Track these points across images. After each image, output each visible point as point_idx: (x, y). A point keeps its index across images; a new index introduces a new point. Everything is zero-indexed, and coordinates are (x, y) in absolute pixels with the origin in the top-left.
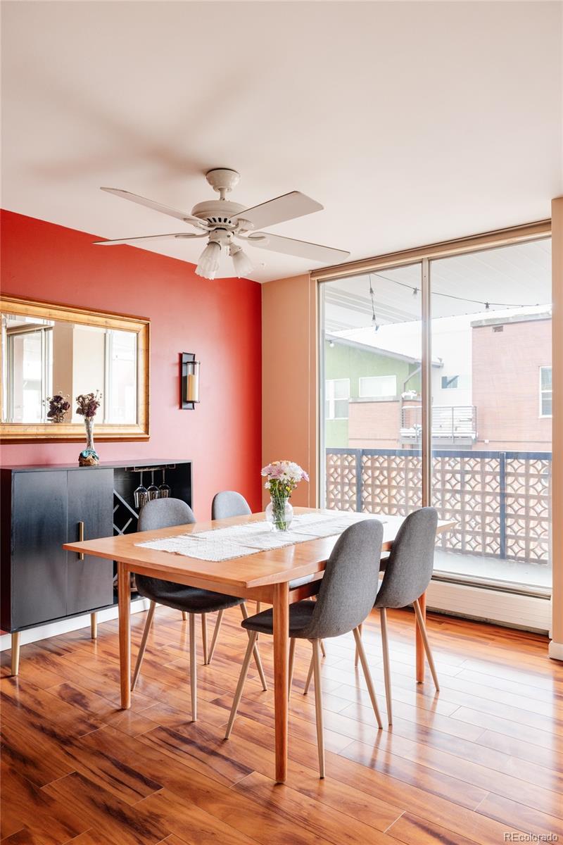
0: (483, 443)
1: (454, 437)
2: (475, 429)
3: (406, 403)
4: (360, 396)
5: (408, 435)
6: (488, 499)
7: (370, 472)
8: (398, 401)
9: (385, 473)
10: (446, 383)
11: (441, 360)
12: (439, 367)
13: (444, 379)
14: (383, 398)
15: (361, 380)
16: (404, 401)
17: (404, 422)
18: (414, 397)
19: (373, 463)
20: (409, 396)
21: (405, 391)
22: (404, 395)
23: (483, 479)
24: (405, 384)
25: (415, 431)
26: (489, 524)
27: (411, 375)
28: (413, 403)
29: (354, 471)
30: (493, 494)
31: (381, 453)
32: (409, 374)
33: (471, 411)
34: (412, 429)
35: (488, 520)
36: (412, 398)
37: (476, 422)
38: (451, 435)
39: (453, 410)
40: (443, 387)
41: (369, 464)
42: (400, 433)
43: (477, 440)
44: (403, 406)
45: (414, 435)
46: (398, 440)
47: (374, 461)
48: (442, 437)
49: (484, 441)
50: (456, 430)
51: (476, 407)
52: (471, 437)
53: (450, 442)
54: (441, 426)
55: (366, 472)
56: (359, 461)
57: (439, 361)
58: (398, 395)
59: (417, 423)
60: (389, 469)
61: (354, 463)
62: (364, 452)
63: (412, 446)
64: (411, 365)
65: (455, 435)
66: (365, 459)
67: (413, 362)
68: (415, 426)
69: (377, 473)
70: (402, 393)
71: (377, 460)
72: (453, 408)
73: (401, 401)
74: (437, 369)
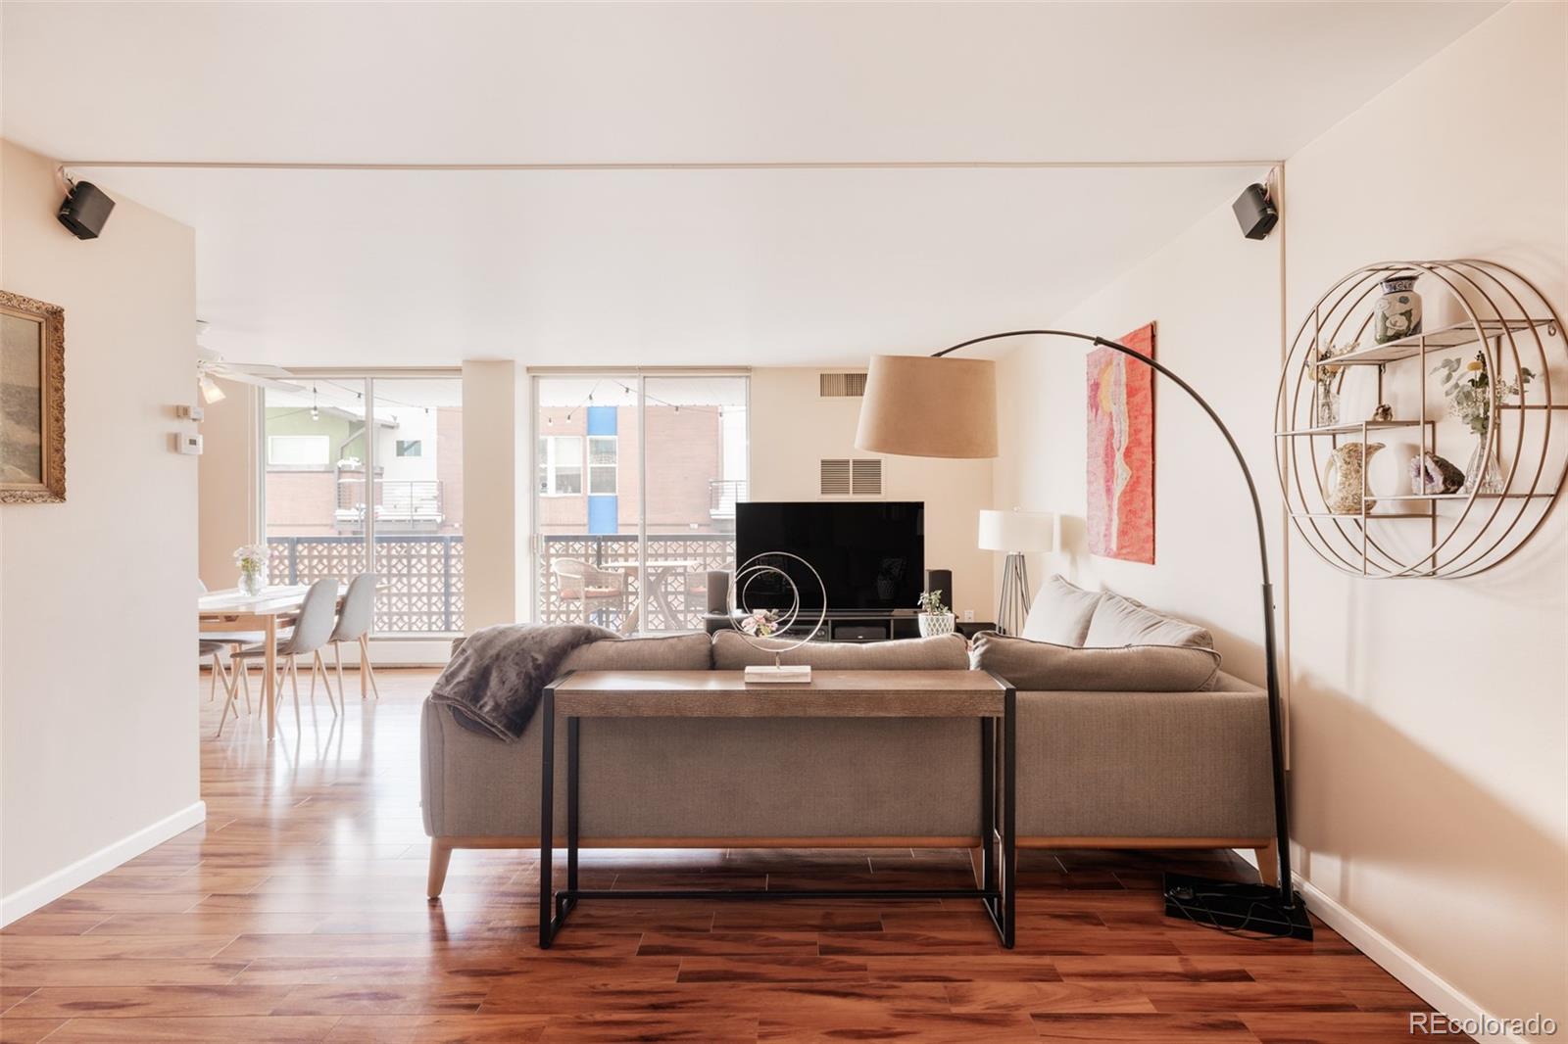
0: (451, 528)
1: (414, 521)
2: (441, 509)
3: (344, 474)
4: (270, 463)
5: (349, 518)
6: (434, 580)
7: (306, 562)
8: (332, 472)
9: (325, 561)
10: (402, 449)
11: (395, 418)
12: (392, 427)
13: (400, 444)
14: (309, 466)
15: (272, 439)
16: (341, 471)
17: (342, 501)
18: (356, 467)
19: (310, 552)
20: (350, 466)
21: (342, 458)
22: (340, 464)
23: (429, 561)
24: (342, 448)
25: (357, 513)
26: (435, 604)
27: (352, 438)
28: (356, 475)
29: (286, 562)
30: (438, 575)
31: (320, 540)
32: (350, 436)
33: (435, 487)
34: (353, 510)
35: (434, 599)
36: (353, 469)
37: (442, 501)
38: (409, 518)
39: (411, 485)
40: (398, 455)
41: (305, 553)
42: (335, 517)
43: (443, 524)
44: (339, 478)
45: (356, 518)
46: (332, 526)
47: (311, 550)
48: (397, 521)
49: (453, 526)
50: (416, 511)
51: (442, 483)
52: (435, 520)
53: (409, 528)
54: (395, 507)
55: (301, 562)
56: (293, 550)
57: (392, 420)
58: (333, 461)
59: (361, 502)
60: (330, 558)
61: (286, 553)
62: (299, 541)
63: (354, 533)
64: (351, 423)
65: (415, 518)
66: (300, 547)
67: (354, 420)
68: (357, 505)
69: (315, 562)
70: (337, 461)
71: (314, 548)
72: (412, 482)
73: (336, 471)
74: (390, 430)
